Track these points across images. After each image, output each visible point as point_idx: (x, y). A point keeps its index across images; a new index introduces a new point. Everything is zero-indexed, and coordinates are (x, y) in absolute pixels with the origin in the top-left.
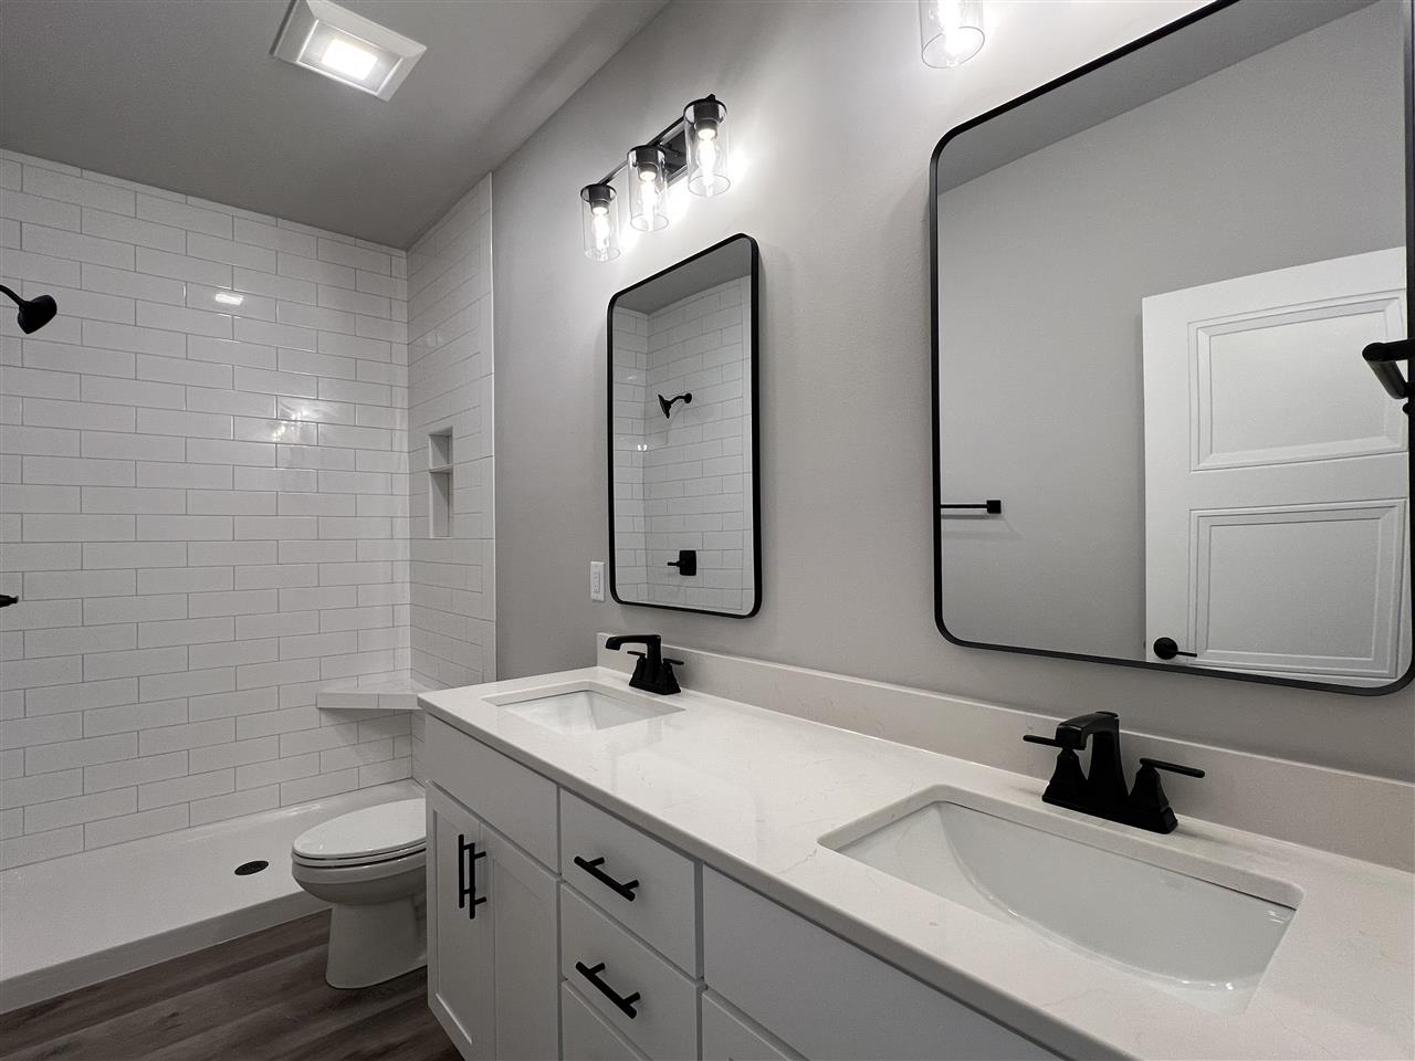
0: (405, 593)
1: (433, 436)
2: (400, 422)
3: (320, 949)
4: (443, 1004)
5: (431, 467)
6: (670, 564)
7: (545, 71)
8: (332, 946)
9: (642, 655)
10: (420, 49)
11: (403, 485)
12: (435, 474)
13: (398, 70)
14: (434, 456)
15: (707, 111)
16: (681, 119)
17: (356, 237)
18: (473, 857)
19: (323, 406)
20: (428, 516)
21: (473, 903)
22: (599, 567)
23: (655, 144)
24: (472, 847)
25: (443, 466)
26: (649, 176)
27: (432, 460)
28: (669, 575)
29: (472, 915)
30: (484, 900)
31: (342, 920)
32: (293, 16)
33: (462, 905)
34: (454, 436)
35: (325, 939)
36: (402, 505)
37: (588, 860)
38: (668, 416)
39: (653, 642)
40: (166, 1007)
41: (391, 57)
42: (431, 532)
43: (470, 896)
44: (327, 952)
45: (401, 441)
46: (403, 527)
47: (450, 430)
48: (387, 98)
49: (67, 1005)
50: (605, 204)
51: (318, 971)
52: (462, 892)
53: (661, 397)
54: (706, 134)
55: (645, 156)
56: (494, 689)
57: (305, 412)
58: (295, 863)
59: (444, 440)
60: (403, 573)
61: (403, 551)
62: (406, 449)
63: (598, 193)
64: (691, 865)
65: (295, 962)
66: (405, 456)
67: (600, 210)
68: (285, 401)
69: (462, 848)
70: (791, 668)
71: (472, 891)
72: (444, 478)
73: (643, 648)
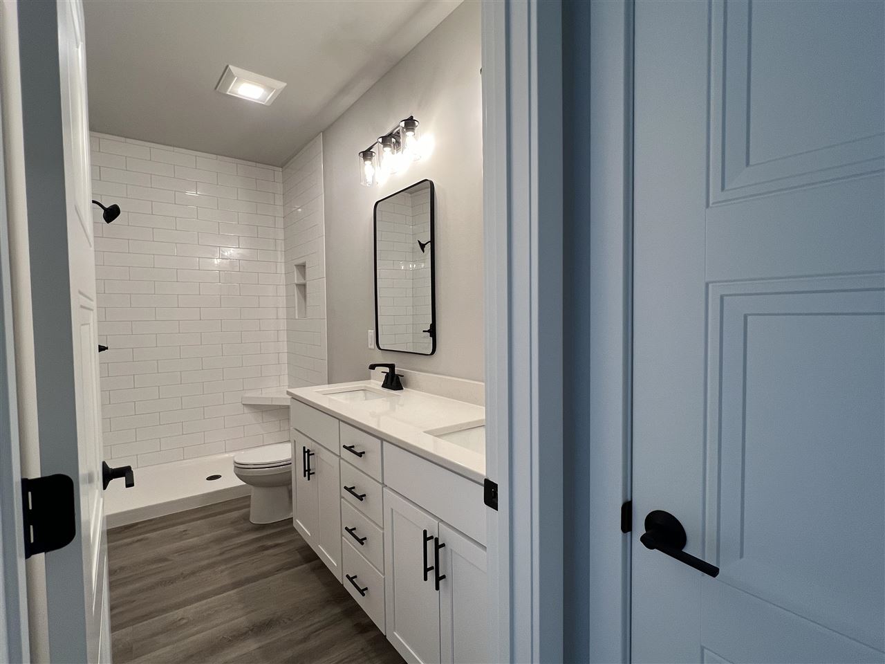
0: (284, 347)
1: (297, 266)
2: (281, 258)
3: (247, 510)
4: (299, 524)
5: (296, 282)
6: (424, 331)
7: (344, 90)
8: (252, 509)
9: (387, 373)
10: (284, 85)
11: (282, 291)
12: (297, 285)
13: (273, 95)
14: (297, 277)
15: (410, 123)
16: (399, 126)
17: (256, 162)
18: (309, 455)
19: (240, 251)
20: (295, 307)
21: (309, 474)
22: (372, 332)
23: (391, 135)
24: (309, 451)
25: (302, 281)
26: (387, 149)
27: (296, 278)
28: (424, 337)
29: (309, 479)
30: (313, 473)
31: (256, 494)
32: (225, 76)
33: (305, 476)
34: (307, 265)
35: (249, 506)
36: (282, 302)
37: (348, 446)
38: (423, 251)
39: (392, 367)
40: (181, 528)
41: (270, 89)
42: (297, 315)
43: (308, 472)
44: (249, 512)
45: (281, 269)
46: (282, 313)
47: (305, 263)
48: (268, 104)
49: (139, 526)
50: (370, 160)
51: (246, 518)
52: (305, 471)
53: (419, 241)
54: (410, 134)
55: (386, 140)
56: (326, 388)
57: (231, 252)
58: (235, 467)
59: (302, 268)
60: (283, 336)
61: (283, 325)
62: (283, 272)
63: (367, 154)
64: (380, 441)
65: (235, 514)
66: (283, 275)
67: (368, 163)
68: (223, 249)
69: (304, 452)
70: (449, 378)
71: (309, 470)
72: (302, 287)
73: (387, 370)
